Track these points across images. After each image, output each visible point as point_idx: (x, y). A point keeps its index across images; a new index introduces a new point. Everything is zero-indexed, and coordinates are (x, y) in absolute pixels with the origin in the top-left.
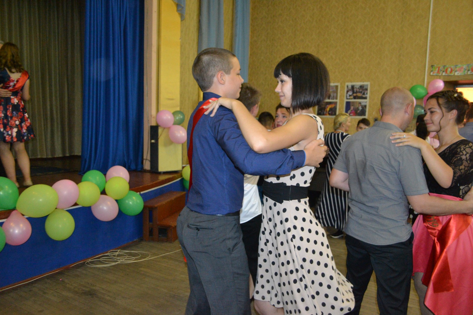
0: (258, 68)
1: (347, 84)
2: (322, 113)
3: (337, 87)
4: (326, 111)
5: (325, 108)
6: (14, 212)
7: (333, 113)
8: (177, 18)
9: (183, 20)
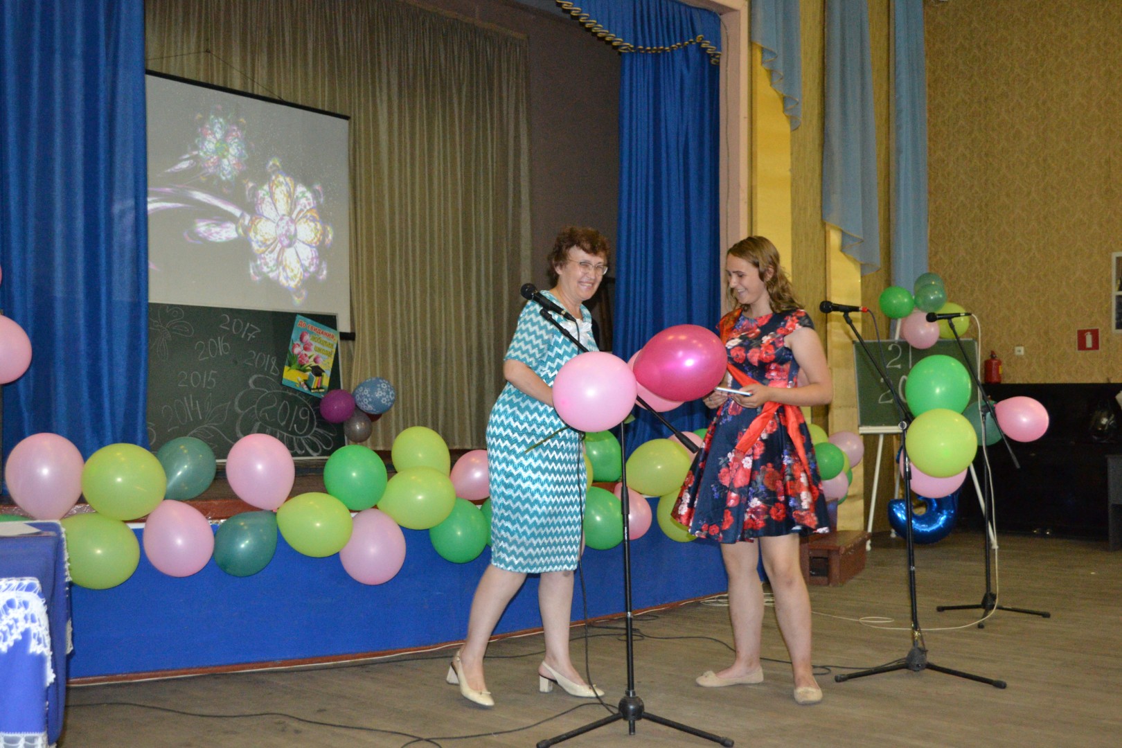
0: (950, 222)
8: (784, 126)
9: (794, 129)
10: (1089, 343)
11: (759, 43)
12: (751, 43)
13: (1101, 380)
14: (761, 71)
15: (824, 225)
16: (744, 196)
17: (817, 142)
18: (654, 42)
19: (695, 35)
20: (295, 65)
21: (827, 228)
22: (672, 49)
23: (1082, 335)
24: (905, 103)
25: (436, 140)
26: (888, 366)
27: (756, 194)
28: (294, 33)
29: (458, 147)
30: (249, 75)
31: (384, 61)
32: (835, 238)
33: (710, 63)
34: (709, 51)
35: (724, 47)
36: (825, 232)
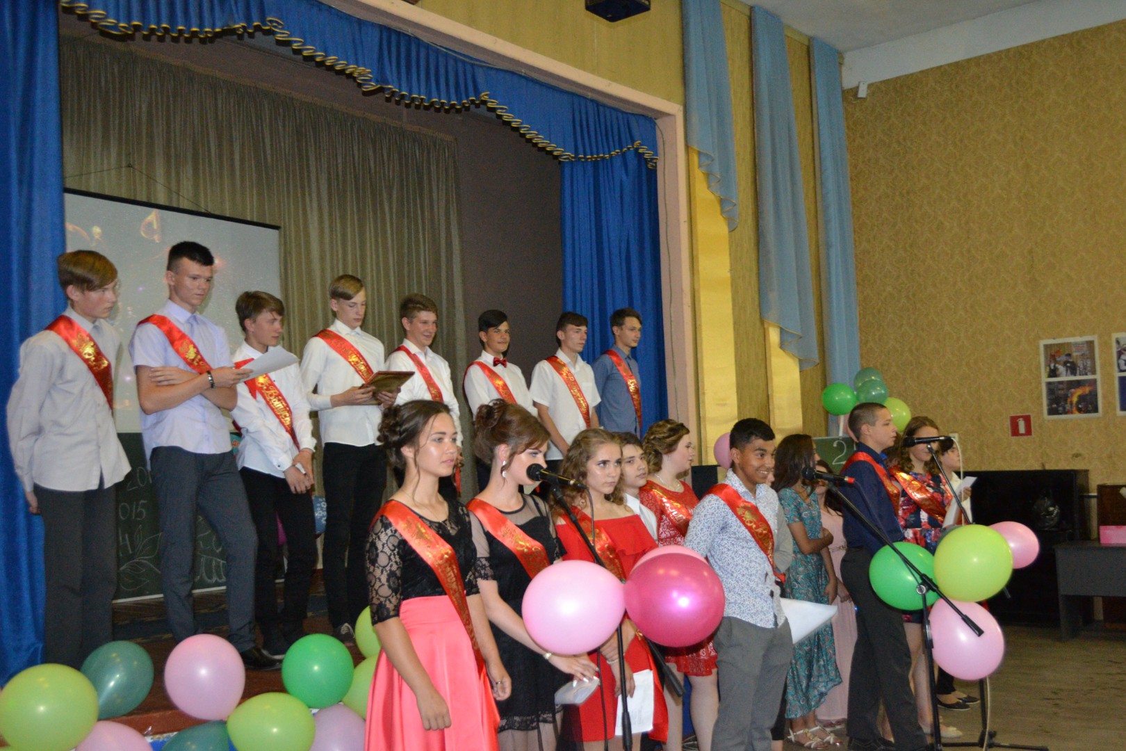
0: (879, 312)
1: (1115, 336)
2: (1061, 409)
3: (1090, 344)
4: (1071, 403)
5: (1066, 398)
7: (1090, 407)
8: (721, 228)
9: (732, 230)
10: (1022, 429)
11: (696, 147)
12: (687, 147)
13: (1036, 466)
14: (699, 175)
15: (762, 323)
16: (687, 300)
17: (753, 241)
18: (594, 150)
19: (633, 142)
20: (221, 177)
21: (766, 326)
22: (611, 156)
23: (1014, 421)
24: (832, 198)
25: (368, 245)
26: (833, 464)
27: (699, 297)
28: (220, 145)
29: (390, 252)
30: (174, 189)
31: (313, 169)
32: (774, 336)
33: (647, 168)
34: (646, 156)
35: (660, 150)
36: (764, 329)
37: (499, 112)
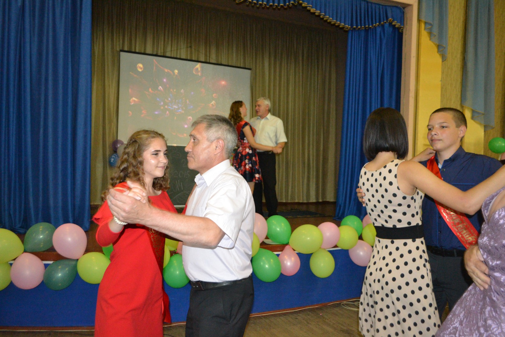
6: (287, 247)
8: (438, 59)
9: (444, 61)
11: (423, 20)
12: (419, 20)
14: (424, 34)
15: (462, 107)
16: (412, 95)
17: (460, 66)
18: (363, 24)
19: (387, 19)
22: (374, 27)
27: (419, 93)
30: (208, 56)
32: (468, 113)
34: (397, 26)
35: (405, 24)
37: (308, 8)
